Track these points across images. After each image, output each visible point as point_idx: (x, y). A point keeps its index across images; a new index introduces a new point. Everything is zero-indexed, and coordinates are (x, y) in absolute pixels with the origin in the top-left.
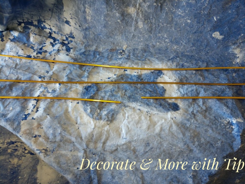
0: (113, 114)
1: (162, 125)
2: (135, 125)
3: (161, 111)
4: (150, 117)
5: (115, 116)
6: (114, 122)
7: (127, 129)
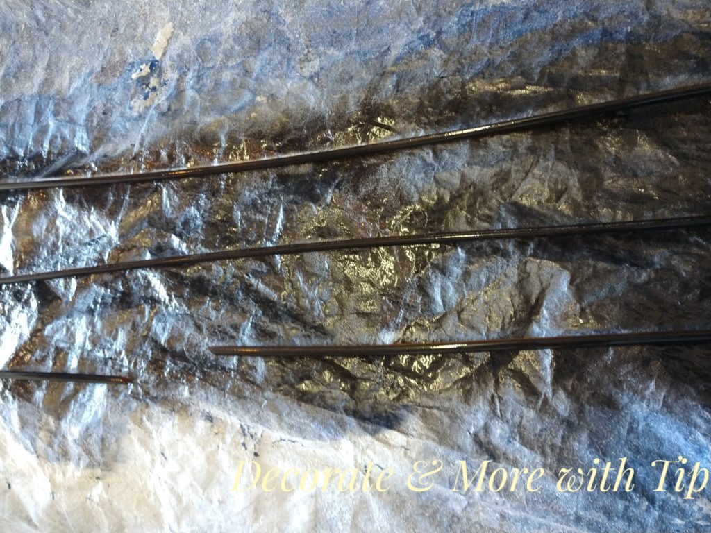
0: (103, 440)
1: (315, 496)
2: (200, 490)
3: (301, 432)
4: (256, 454)
5: (114, 447)
6: (120, 468)
7: (174, 503)
